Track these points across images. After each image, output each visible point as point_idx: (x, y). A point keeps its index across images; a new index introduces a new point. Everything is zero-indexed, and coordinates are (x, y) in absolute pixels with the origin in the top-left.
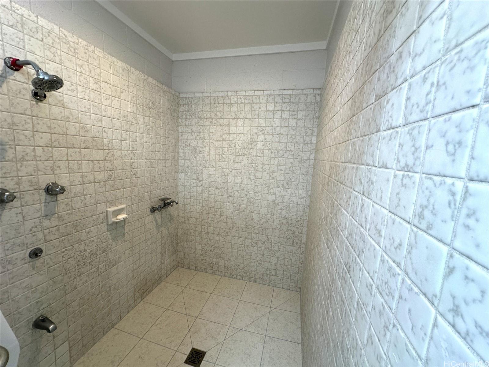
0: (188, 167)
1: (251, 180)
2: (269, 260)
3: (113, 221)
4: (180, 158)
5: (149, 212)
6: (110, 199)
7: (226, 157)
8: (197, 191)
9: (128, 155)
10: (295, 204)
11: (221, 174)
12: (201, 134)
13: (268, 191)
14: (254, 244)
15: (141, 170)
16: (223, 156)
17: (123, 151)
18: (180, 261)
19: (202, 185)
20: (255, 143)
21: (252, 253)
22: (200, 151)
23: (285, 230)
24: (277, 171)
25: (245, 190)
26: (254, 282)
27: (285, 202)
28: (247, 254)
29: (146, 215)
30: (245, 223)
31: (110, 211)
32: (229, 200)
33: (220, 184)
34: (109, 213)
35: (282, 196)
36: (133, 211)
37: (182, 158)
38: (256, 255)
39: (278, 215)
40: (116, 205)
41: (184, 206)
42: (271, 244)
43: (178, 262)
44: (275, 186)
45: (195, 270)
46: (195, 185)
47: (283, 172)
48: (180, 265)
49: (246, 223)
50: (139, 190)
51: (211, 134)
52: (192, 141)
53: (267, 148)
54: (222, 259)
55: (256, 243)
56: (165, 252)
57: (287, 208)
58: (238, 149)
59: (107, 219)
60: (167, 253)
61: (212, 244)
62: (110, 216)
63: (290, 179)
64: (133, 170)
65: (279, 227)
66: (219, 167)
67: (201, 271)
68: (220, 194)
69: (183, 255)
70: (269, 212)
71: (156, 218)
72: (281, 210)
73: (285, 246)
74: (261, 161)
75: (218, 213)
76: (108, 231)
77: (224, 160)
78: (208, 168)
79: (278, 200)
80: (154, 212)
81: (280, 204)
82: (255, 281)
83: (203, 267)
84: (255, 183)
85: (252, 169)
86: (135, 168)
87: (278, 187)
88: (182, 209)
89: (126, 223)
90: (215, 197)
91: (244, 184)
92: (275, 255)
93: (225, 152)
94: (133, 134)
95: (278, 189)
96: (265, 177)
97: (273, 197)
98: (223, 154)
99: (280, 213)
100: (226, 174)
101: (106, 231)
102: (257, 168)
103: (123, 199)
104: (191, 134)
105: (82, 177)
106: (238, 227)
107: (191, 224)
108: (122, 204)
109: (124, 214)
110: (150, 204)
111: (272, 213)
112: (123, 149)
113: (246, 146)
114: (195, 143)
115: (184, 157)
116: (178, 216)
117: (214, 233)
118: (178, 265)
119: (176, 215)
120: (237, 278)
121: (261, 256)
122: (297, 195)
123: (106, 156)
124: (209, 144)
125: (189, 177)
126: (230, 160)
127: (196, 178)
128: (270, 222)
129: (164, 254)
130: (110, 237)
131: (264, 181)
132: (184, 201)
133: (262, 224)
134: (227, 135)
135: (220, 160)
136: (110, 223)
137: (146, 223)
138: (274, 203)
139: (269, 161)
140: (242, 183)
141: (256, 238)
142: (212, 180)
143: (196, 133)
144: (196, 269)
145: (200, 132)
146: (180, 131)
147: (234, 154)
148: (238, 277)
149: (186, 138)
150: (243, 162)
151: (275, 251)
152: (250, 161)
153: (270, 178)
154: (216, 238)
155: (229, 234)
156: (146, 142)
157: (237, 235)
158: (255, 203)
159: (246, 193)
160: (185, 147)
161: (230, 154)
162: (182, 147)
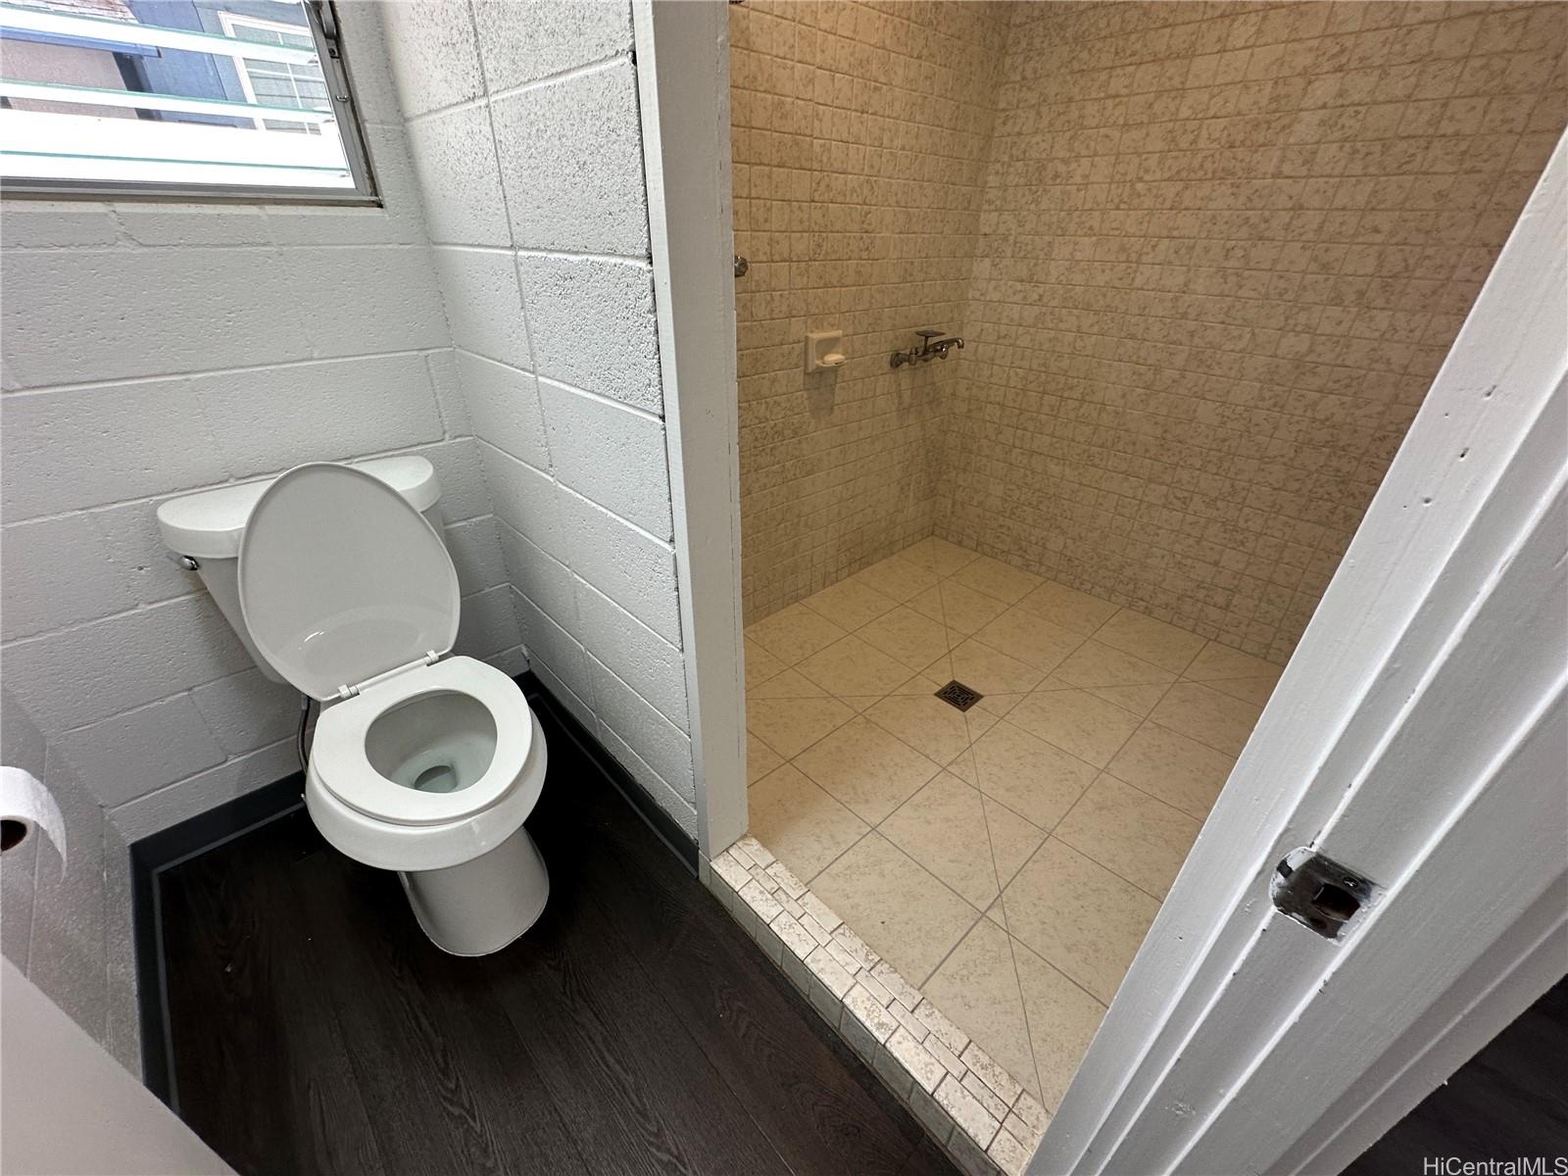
0: (1005, 239)
1: (1225, 278)
2: (1218, 557)
3: (817, 365)
4: (986, 207)
5: (886, 366)
6: (813, 310)
7: (1149, 190)
8: (1021, 318)
9: (858, 190)
10: (1391, 371)
11: (1113, 258)
12: (1073, 106)
13: (1287, 319)
14: (1175, 501)
15: (882, 238)
16: (1139, 186)
17: (850, 176)
18: (938, 521)
19: (1041, 297)
20: (1286, 121)
21: (1160, 528)
22: (1057, 176)
23: (1313, 468)
24: (1356, 235)
25: (1192, 316)
26: (1144, 613)
27: (1347, 363)
28: (1143, 529)
29: (880, 372)
30: (1159, 432)
31: (813, 339)
32: (1121, 350)
33: (1104, 296)
34: (810, 342)
35: (1342, 341)
36: (854, 350)
37: (992, 207)
38: (1173, 536)
39: (1300, 412)
40: (823, 329)
41: (972, 367)
42: (1241, 510)
43: (935, 524)
44: (1325, 297)
45: (976, 551)
46: (1018, 297)
47: (1379, 238)
48: (937, 532)
49: (1165, 431)
50: (872, 297)
51: (1110, 103)
52: (1034, 140)
53: (1337, 135)
54: (1057, 531)
55: (1184, 501)
56: (909, 484)
57: (1348, 386)
58: (1200, 156)
59: (806, 360)
60: (912, 488)
61: (1037, 486)
62: (812, 352)
63: (1406, 268)
64: (864, 235)
65: (1292, 454)
66: (1111, 233)
67: (991, 556)
68: (1096, 329)
69: (949, 506)
70: (1264, 399)
71: (899, 385)
72: (1321, 391)
73: (1292, 522)
74: (1291, 198)
75: (1076, 394)
76: (805, 390)
77: (1136, 202)
78: (1073, 238)
79: (1319, 355)
80: (898, 366)
81: (1321, 369)
82: (1148, 612)
83: (1000, 546)
84: (1241, 287)
85: (1244, 232)
86: (870, 228)
87: (1337, 301)
88: (970, 375)
89: (838, 380)
90: (1075, 340)
91: (1194, 292)
92: (1242, 543)
93: (1147, 171)
94: (875, 120)
95: (1335, 312)
96: (1291, 262)
97: (1302, 344)
98: (1140, 179)
99: (1314, 405)
100: (1134, 257)
101: (802, 387)
102: (1263, 226)
103: (837, 316)
104: (1038, 113)
105: (771, 242)
106: (1134, 444)
107: (985, 421)
108: (835, 328)
109: (838, 353)
110: (891, 342)
111: (1275, 405)
112: (849, 170)
113: (1241, 137)
114: (1043, 145)
115: (998, 203)
116: (953, 394)
117: (1051, 454)
118: (933, 531)
119: (948, 390)
120: (1093, 593)
121: (1191, 541)
122: (1418, 334)
123: (815, 191)
124: (1092, 144)
125: (1004, 271)
126: (1161, 200)
127: (1025, 274)
128: (1259, 433)
129: (906, 488)
130: (806, 403)
131: (1281, 277)
132: (976, 351)
133: (1225, 440)
134: (1174, 99)
135: (1122, 206)
136: (810, 370)
137: (878, 393)
138: (1298, 367)
139: (1330, 193)
140: (1185, 289)
141: (1189, 482)
142: (1078, 278)
143: (1054, 107)
144: (979, 549)
145: (1070, 100)
146: (1002, 105)
147: (1184, 174)
148: (1098, 589)
149: (1017, 129)
150: (1211, 205)
151: (1247, 534)
152: (1242, 199)
153: (1313, 267)
154: (1054, 468)
155: (1097, 461)
156: (903, 149)
157: (1124, 467)
158: (1219, 363)
159: (1191, 325)
160: (1010, 166)
161: (1167, 175)
162: (998, 166)
